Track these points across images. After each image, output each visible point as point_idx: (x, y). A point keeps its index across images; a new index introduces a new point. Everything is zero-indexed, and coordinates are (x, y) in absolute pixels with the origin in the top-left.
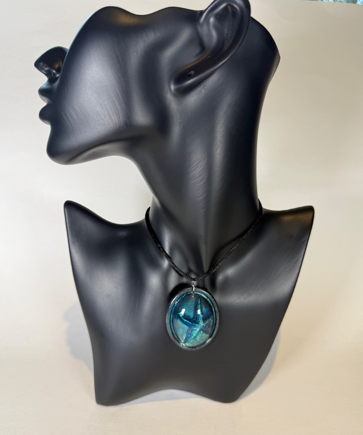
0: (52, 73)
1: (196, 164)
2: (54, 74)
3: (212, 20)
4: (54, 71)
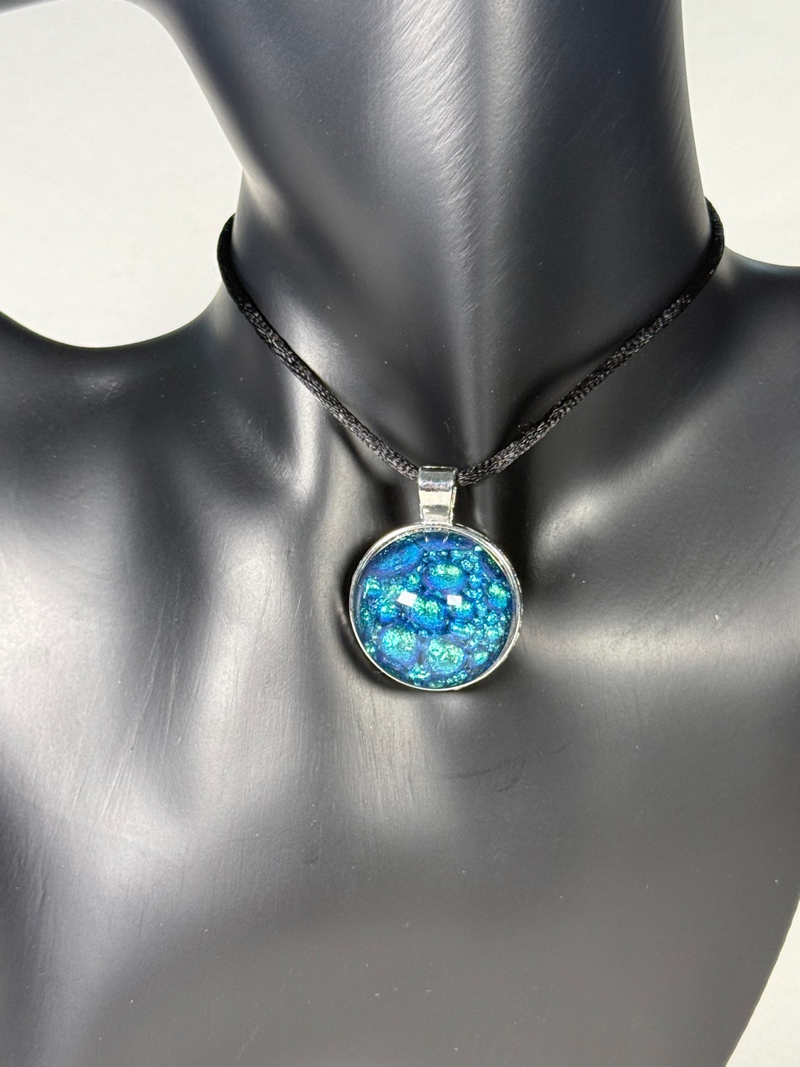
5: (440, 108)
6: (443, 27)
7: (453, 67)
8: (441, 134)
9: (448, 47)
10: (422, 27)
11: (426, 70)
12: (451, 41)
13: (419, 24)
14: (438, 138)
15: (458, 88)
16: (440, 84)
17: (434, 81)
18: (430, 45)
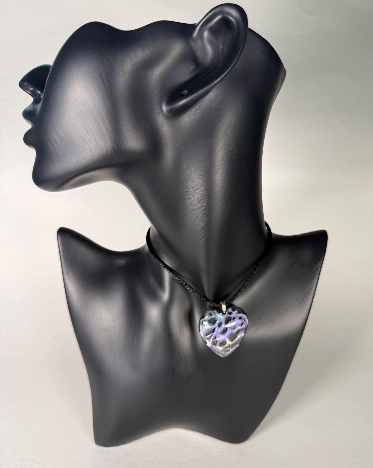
0: (37, 94)
3: (206, 34)
6: (200, 199)
8: (199, 225)
11: (195, 209)
12: (202, 203)
13: (193, 198)
14: (198, 226)
15: (203, 214)
16: (198, 213)
17: (197, 212)
18: (196, 203)
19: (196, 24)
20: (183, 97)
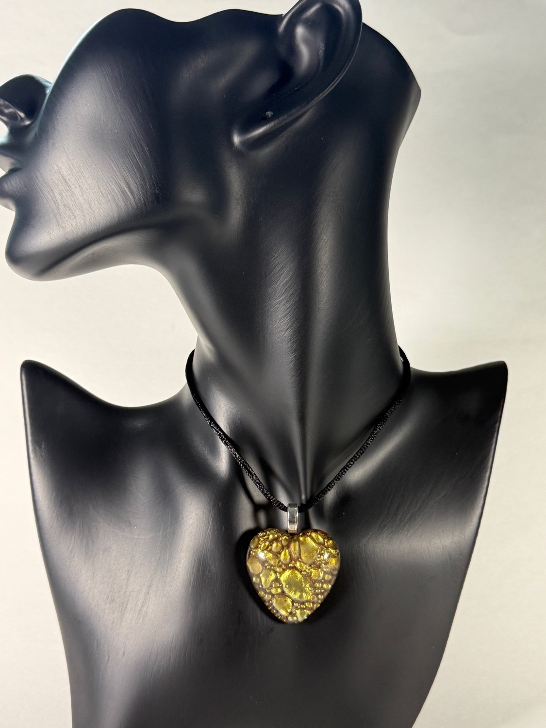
0: (19, 118)
1: (278, 270)
2: (22, 119)
3: (299, 30)
4: (22, 115)
5: (288, 317)
7: (293, 302)
9: (291, 292)
10: (280, 283)
19: (283, 15)
20: (264, 120)
